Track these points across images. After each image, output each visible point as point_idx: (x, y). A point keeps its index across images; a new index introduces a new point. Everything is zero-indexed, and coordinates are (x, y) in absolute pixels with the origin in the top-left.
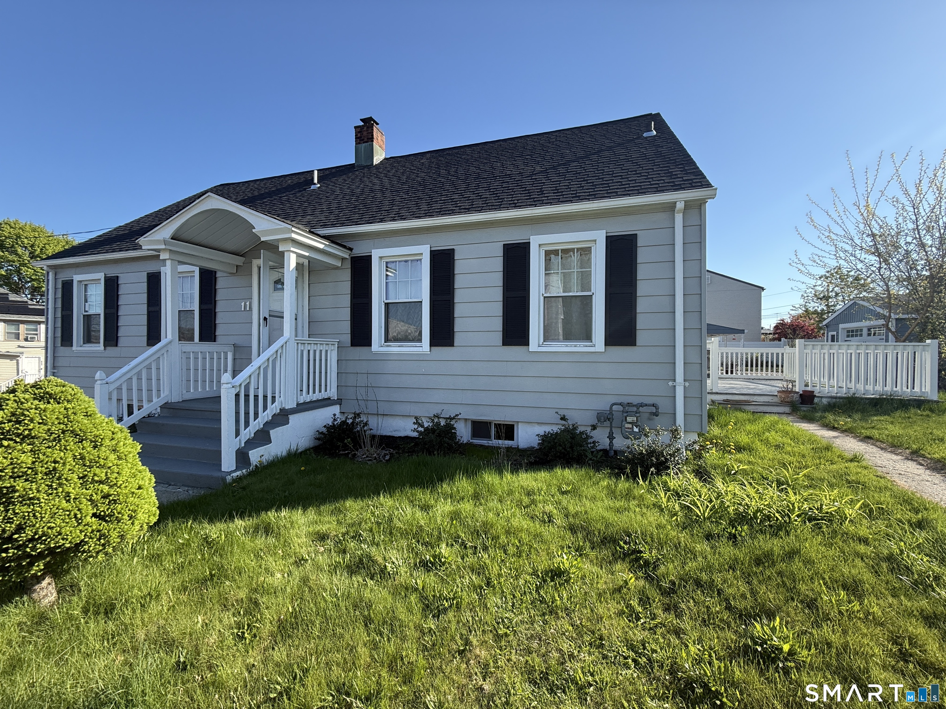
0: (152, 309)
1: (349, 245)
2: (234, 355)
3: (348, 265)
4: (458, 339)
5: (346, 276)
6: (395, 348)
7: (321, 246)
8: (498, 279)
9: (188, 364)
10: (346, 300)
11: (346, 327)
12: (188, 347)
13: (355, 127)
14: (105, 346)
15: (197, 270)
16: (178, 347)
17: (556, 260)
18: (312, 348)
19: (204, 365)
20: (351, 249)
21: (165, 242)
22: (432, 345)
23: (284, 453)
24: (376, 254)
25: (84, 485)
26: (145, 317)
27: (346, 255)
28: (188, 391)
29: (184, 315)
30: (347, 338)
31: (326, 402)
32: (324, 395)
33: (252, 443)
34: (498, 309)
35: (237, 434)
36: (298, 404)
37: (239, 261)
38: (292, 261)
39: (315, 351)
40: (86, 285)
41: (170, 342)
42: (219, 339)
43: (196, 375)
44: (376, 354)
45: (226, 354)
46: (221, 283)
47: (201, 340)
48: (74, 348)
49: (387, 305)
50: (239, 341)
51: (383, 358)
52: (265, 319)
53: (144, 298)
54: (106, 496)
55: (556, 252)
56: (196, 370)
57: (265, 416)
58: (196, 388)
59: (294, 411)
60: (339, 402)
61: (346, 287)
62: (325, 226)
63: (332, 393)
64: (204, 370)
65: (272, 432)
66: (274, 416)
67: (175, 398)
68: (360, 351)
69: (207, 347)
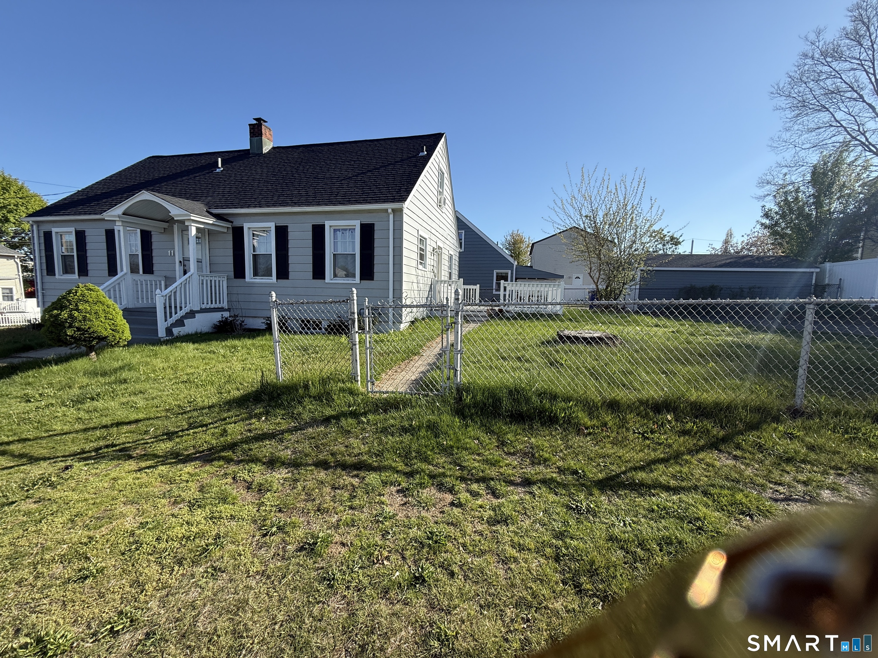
0: (110, 253)
1: (230, 219)
2: (166, 282)
3: (231, 231)
4: (291, 275)
5: (230, 237)
6: (258, 280)
7: (211, 222)
8: (310, 243)
9: (137, 288)
10: (230, 252)
11: (231, 268)
12: (136, 277)
13: (249, 125)
14: (79, 275)
15: (139, 231)
16: (130, 277)
17: (339, 234)
18: (213, 279)
19: (147, 288)
20: (232, 222)
21: (119, 216)
22: (278, 278)
23: (193, 332)
24: (246, 226)
25: (106, 319)
26: (106, 258)
27: (229, 225)
28: (138, 302)
29: (132, 257)
30: (232, 274)
31: (221, 309)
32: (218, 305)
33: (174, 325)
34: (310, 259)
35: (166, 320)
36: (201, 309)
37: (165, 225)
38: (193, 231)
39: (211, 281)
40: (61, 235)
41: (126, 274)
42: (155, 272)
43: (142, 295)
44: (249, 283)
45: (160, 282)
46: (155, 238)
47: (144, 273)
48: (57, 276)
49: (254, 256)
50: (168, 274)
51: (252, 285)
52: (180, 262)
53: (104, 245)
54: (113, 324)
55: (339, 230)
56: (142, 291)
57: (181, 314)
58: (143, 301)
59: (198, 312)
60: (229, 310)
61: (230, 244)
62: (217, 207)
63: (225, 305)
64: (147, 291)
65: (185, 321)
66: (187, 313)
67: (130, 306)
68: (239, 281)
69: (148, 277)
